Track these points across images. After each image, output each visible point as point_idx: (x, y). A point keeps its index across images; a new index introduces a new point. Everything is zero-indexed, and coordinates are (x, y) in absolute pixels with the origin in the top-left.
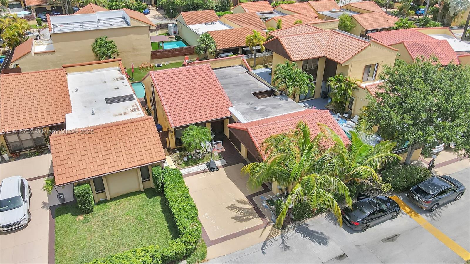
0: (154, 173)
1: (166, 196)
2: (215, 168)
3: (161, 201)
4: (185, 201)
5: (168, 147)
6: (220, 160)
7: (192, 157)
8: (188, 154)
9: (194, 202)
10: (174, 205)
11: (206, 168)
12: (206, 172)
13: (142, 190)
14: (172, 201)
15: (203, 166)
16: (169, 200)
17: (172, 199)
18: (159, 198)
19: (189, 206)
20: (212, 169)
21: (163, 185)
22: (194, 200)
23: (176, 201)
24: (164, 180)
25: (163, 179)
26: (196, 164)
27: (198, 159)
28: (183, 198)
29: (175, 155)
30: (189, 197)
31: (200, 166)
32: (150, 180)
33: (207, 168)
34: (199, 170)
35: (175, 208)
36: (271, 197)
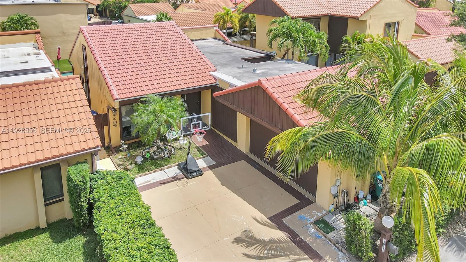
0: (73, 177)
1: (95, 230)
2: (196, 172)
3: (85, 246)
4: (142, 236)
5: (106, 145)
6: (203, 158)
7: (152, 157)
8: (144, 153)
9: (165, 237)
10: (117, 249)
11: (179, 173)
12: (179, 179)
13: (43, 224)
14: (109, 240)
15: (173, 171)
16: (103, 237)
17: (110, 235)
18: (80, 240)
19: (153, 247)
20: (191, 173)
21: (91, 207)
22: (164, 232)
23: (120, 238)
24: (95, 194)
25: (91, 192)
26: (160, 167)
27: (162, 159)
28: (138, 230)
29: (119, 156)
30: (152, 225)
31: (166, 170)
32: (63, 200)
33: (181, 173)
34: (167, 177)
35: (118, 255)
36: (320, 215)
